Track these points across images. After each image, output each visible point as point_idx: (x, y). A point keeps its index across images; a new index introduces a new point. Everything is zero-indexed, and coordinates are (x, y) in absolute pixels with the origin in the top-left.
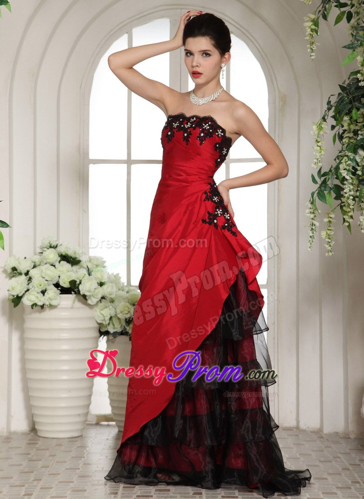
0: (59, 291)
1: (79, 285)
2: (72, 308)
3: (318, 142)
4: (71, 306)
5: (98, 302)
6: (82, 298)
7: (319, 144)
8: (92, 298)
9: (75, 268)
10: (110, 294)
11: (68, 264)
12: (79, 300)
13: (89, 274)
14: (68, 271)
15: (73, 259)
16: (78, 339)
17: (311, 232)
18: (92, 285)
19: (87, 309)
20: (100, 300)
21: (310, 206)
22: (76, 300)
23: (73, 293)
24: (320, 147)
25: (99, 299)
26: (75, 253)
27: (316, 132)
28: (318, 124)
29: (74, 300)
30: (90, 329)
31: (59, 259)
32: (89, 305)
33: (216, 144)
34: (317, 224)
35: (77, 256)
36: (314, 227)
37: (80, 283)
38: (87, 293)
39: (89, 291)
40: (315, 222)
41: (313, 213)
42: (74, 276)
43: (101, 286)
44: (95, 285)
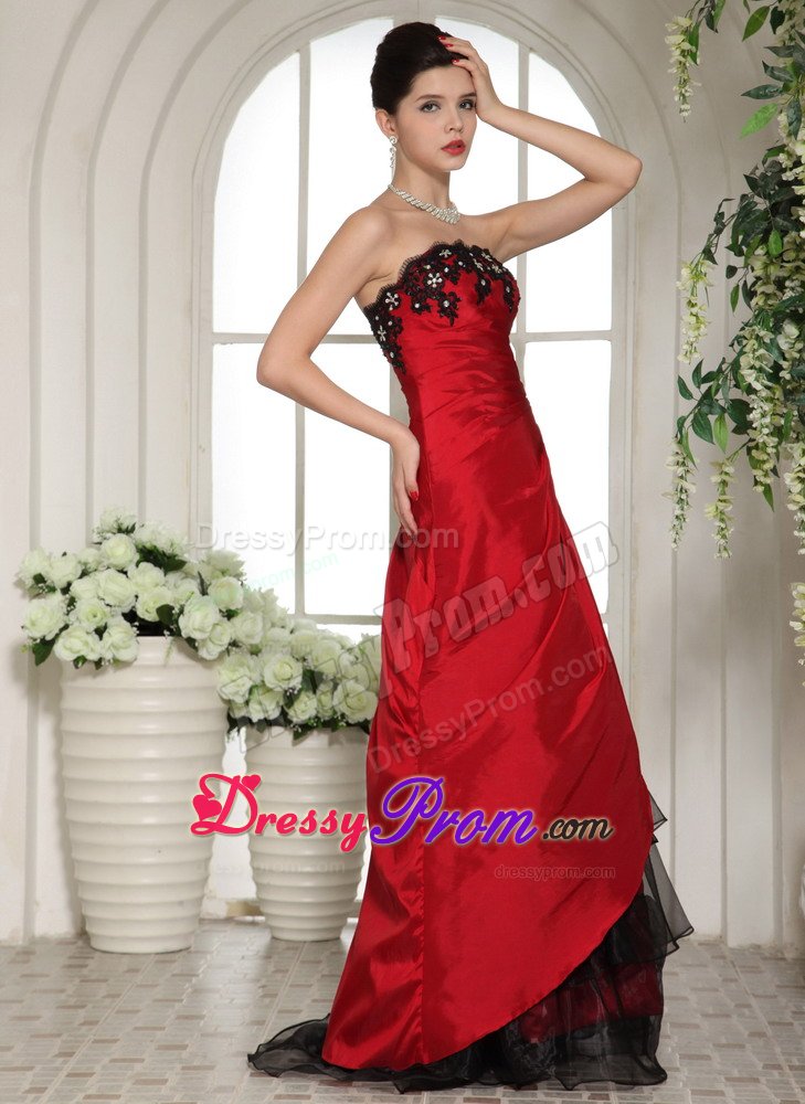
0: (135, 629)
1: (179, 615)
2: (165, 666)
3: (693, 306)
4: (162, 662)
5: (221, 656)
6: (187, 645)
7: (694, 310)
8: (210, 645)
9: (173, 577)
10: (247, 636)
11: (158, 569)
12: (181, 650)
13: (204, 592)
14: (157, 585)
15: (169, 558)
16: (178, 736)
17: (678, 506)
18: (206, 616)
19: (198, 669)
20: (227, 649)
21: (675, 448)
22: (174, 649)
23: (166, 633)
24: (696, 316)
25: (223, 649)
26: (172, 545)
27: (689, 283)
28: (693, 266)
29: (169, 649)
30: (205, 712)
31: (137, 557)
32: (202, 660)
34: (692, 489)
35: (177, 551)
36: (684, 497)
37: (181, 612)
38: (196, 635)
39: (201, 630)
40: (686, 485)
41: (683, 464)
42: (168, 597)
43: (229, 619)
44: (214, 616)
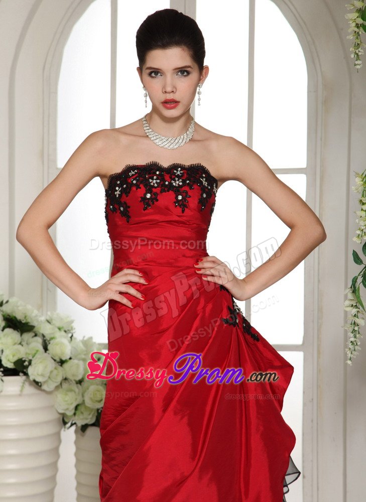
1: (28, 366)
2: (20, 395)
3: (363, 204)
4: (19, 393)
5: (57, 388)
6: (34, 383)
7: (364, 208)
8: (49, 382)
9: (27, 336)
10: (74, 375)
11: (16, 332)
12: (30, 385)
13: (46, 349)
14: (15, 344)
15: (24, 324)
16: (29, 439)
17: (352, 335)
18: (46, 367)
19: (44, 395)
20: (61, 384)
21: (351, 295)
22: (27, 384)
23: (21, 374)
24: (365, 211)
25: (59, 383)
26: (25, 317)
27: (361, 188)
28: (364, 175)
29: (24, 383)
30: (47, 423)
31: (3, 324)
32: (45, 391)
35: (29, 320)
36: (356, 328)
37: (30, 364)
38: (38, 380)
39: (42, 375)
40: (358, 321)
41: (356, 307)
42: (22, 353)
43: (61, 366)
44: (51, 365)
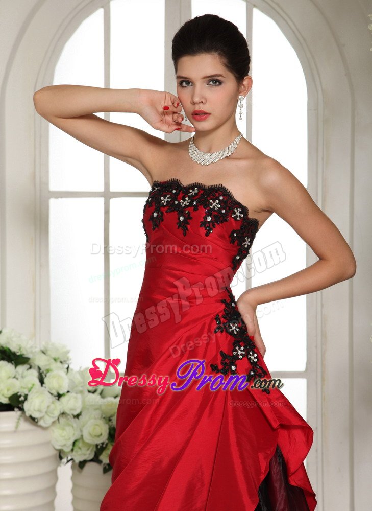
1: (24, 401)
2: (15, 432)
4: (13, 429)
5: (54, 422)
6: (30, 419)
8: (47, 418)
9: (21, 369)
10: (72, 410)
11: (10, 365)
12: (25, 421)
13: (42, 382)
14: (9, 377)
15: (19, 356)
16: (25, 478)
18: (43, 402)
19: (39, 431)
20: (58, 419)
22: (22, 419)
23: (16, 409)
25: (57, 418)
26: (20, 349)
29: (19, 419)
30: (43, 460)
32: (41, 427)
33: (233, 233)
35: (24, 352)
37: (26, 397)
38: (35, 415)
39: (39, 411)
42: (17, 387)
43: (58, 400)
44: (49, 399)
